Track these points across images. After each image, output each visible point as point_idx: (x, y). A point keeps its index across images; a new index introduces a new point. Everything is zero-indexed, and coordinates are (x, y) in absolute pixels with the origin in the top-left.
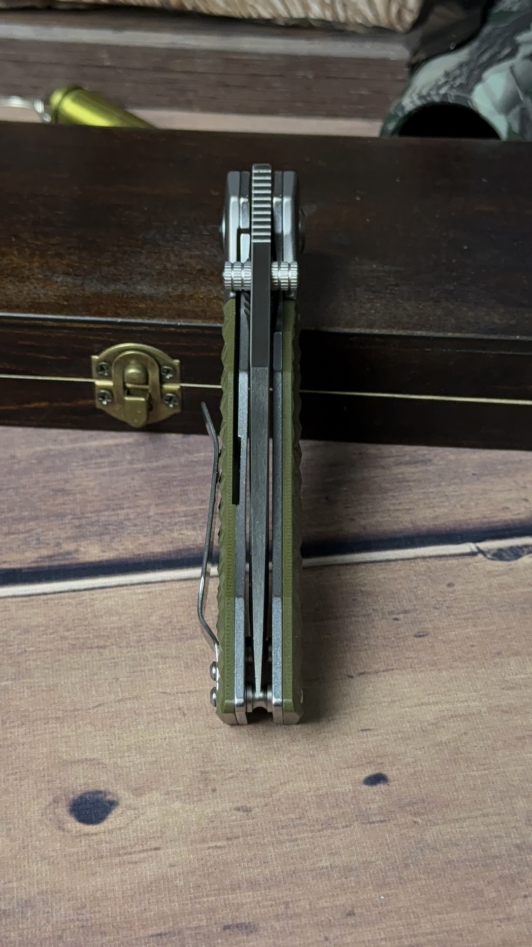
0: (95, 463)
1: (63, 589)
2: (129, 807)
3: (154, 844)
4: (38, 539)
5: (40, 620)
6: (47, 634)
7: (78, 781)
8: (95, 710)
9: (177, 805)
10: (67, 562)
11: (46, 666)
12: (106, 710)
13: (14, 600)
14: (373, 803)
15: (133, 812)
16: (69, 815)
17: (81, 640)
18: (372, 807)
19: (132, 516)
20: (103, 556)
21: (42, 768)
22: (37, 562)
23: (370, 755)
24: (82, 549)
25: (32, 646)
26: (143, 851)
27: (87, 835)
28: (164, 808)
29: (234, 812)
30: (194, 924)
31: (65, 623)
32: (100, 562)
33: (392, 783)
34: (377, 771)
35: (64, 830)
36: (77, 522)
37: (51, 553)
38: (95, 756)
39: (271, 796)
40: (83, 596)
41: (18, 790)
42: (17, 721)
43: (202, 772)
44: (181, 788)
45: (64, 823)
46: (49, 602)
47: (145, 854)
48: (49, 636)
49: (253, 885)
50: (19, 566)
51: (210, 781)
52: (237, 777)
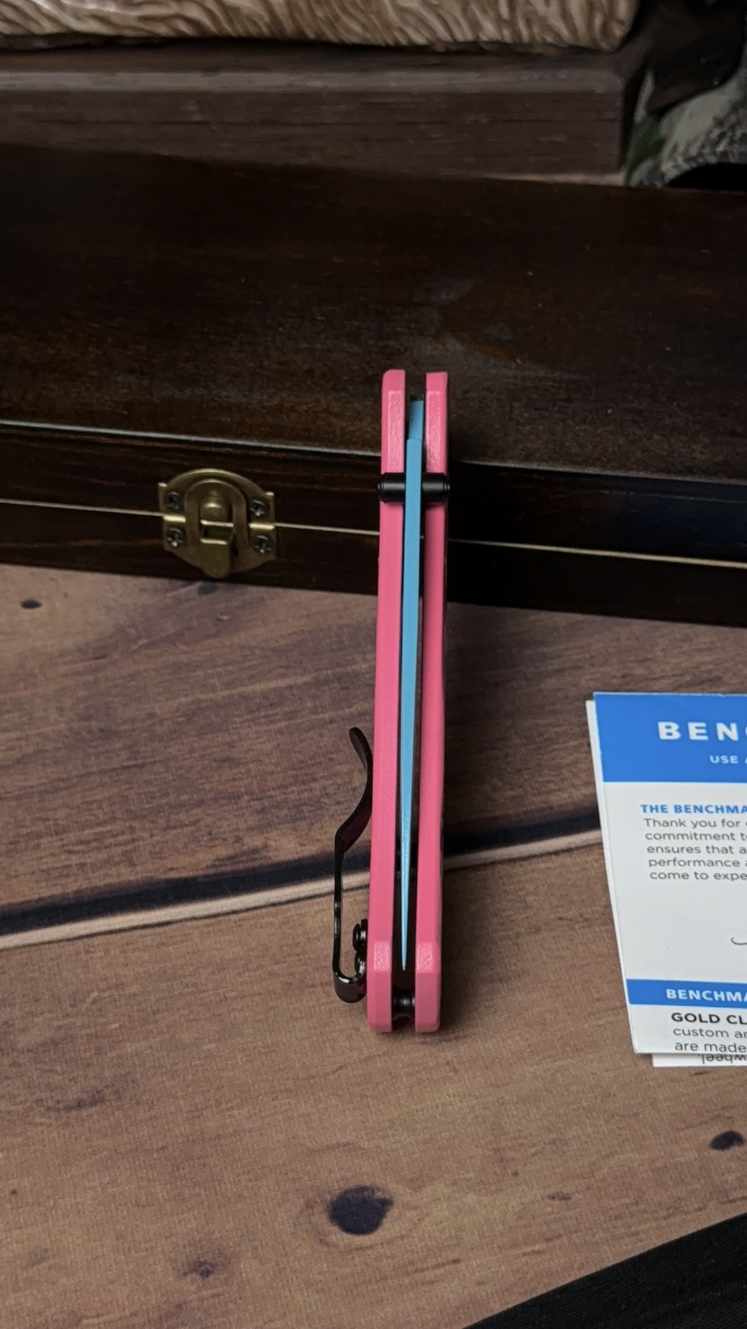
0: (265, 716)
1: (257, 904)
2: (408, 1206)
3: (452, 1256)
4: (210, 834)
5: (236, 950)
6: (249, 970)
7: (333, 1175)
8: (336, 1076)
9: (471, 1198)
10: (255, 864)
11: (258, 1018)
12: (351, 1075)
13: (195, 923)
14: (728, 1172)
15: (414, 1213)
16: (330, 1224)
17: (297, 976)
18: (729, 1178)
19: (331, 790)
20: (302, 851)
21: (281, 1162)
22: (214, 866)
23: (714, 1108)
24: (272, 843)
25: (233, 991)
26: (437, 1266)
27: (360, 1249)
28: (454, 1203)
29: (548, 1201)
31: (271, 952)
32: (300, 860)
34: (727, 1129)
35: (327, 1244)
36: (257, 805)
37: (231, 852)
38: (349, 1138)
39: (593, 1176)
40: (286, 911)
41: (256, 1195)
42: (236, 1099)
43: (496, 1150)
44: (472, 1175)
45: (325, 1235)
46: (242, 922)
47: (441, 1270)
48: (252, 973)
50: (191, 874)
51: (507, 1160)
52: (542, 1153)
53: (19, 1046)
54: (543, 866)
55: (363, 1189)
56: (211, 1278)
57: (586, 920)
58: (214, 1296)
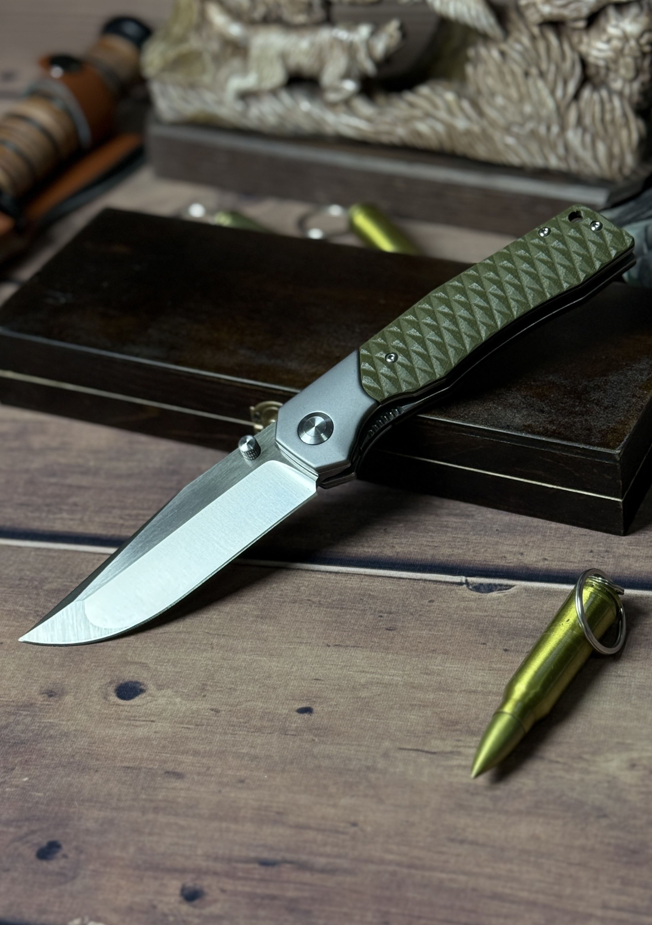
2: (150, 695)
3: (153, 718)
7: (130, 674)
8: (161, 636)
9: (178, 700)
12: (167, 637)
14: (295, 723)
15: (150, 698)
16: (113, 692)
18: (293, 726)
23: (311, 695)
26: (144, 721)
27: (119, 705)
28: (170, 700)
29: (209, 710)
30: (151, 766)
33: (314, 715)
34: (309, 706)
35: (107, 699)
38: (148, 662)
39: (236, 707)
41: (93, 672)
43: (203, 684)
44: (186, 691)
45: (108, 696)
47: (144, 723)
49: (196, 753)
51: (205, 690)
52: (222, 691)
53: (44, 588)
54: (320, 576)
55: (137, 683)
56: (51, 698)
57: (320, 604)
58: (47, 705)
